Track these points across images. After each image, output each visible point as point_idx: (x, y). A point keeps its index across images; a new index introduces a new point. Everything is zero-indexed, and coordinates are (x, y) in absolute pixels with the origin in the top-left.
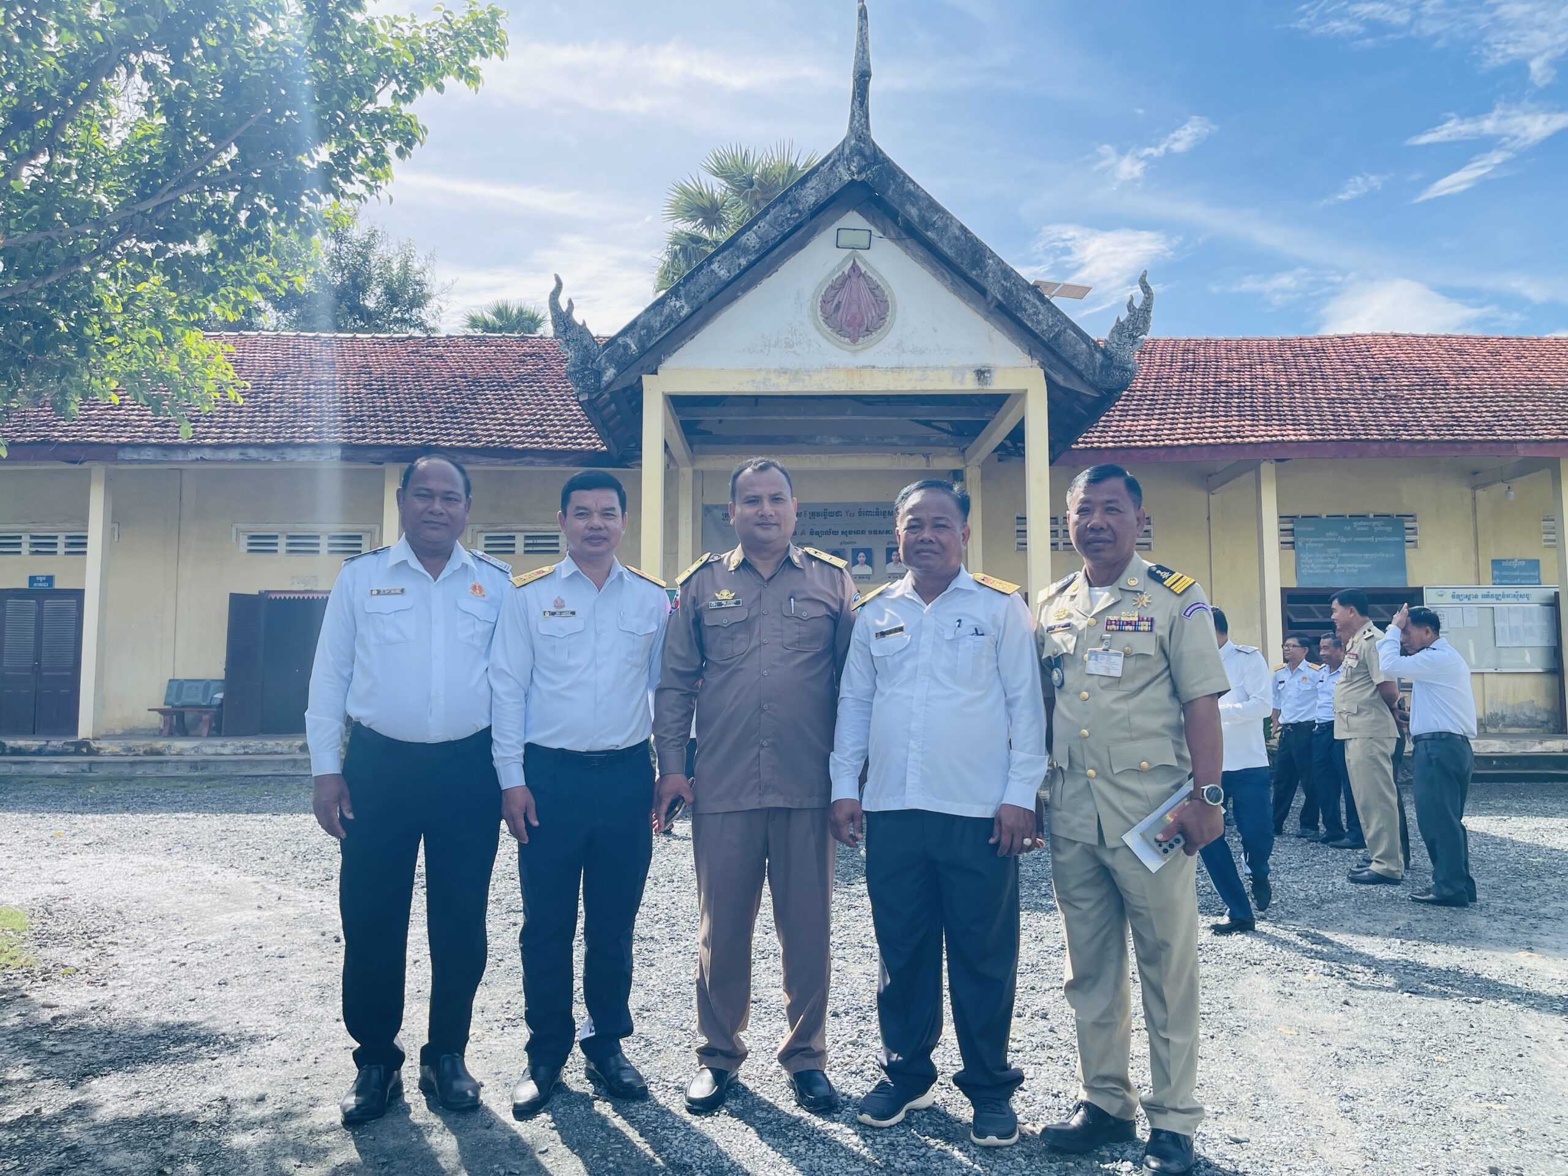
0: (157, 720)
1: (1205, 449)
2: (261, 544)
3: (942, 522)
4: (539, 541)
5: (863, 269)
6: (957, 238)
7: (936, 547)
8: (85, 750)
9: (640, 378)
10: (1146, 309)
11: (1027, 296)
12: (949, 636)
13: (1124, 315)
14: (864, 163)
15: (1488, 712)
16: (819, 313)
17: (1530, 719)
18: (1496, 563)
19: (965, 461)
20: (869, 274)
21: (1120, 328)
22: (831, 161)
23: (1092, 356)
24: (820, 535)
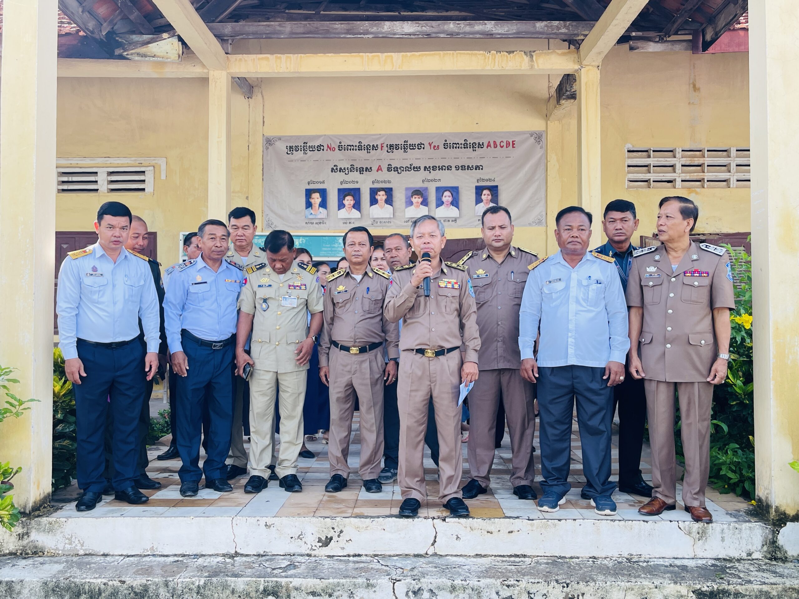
4: (75, 178)
24: (399, 171)
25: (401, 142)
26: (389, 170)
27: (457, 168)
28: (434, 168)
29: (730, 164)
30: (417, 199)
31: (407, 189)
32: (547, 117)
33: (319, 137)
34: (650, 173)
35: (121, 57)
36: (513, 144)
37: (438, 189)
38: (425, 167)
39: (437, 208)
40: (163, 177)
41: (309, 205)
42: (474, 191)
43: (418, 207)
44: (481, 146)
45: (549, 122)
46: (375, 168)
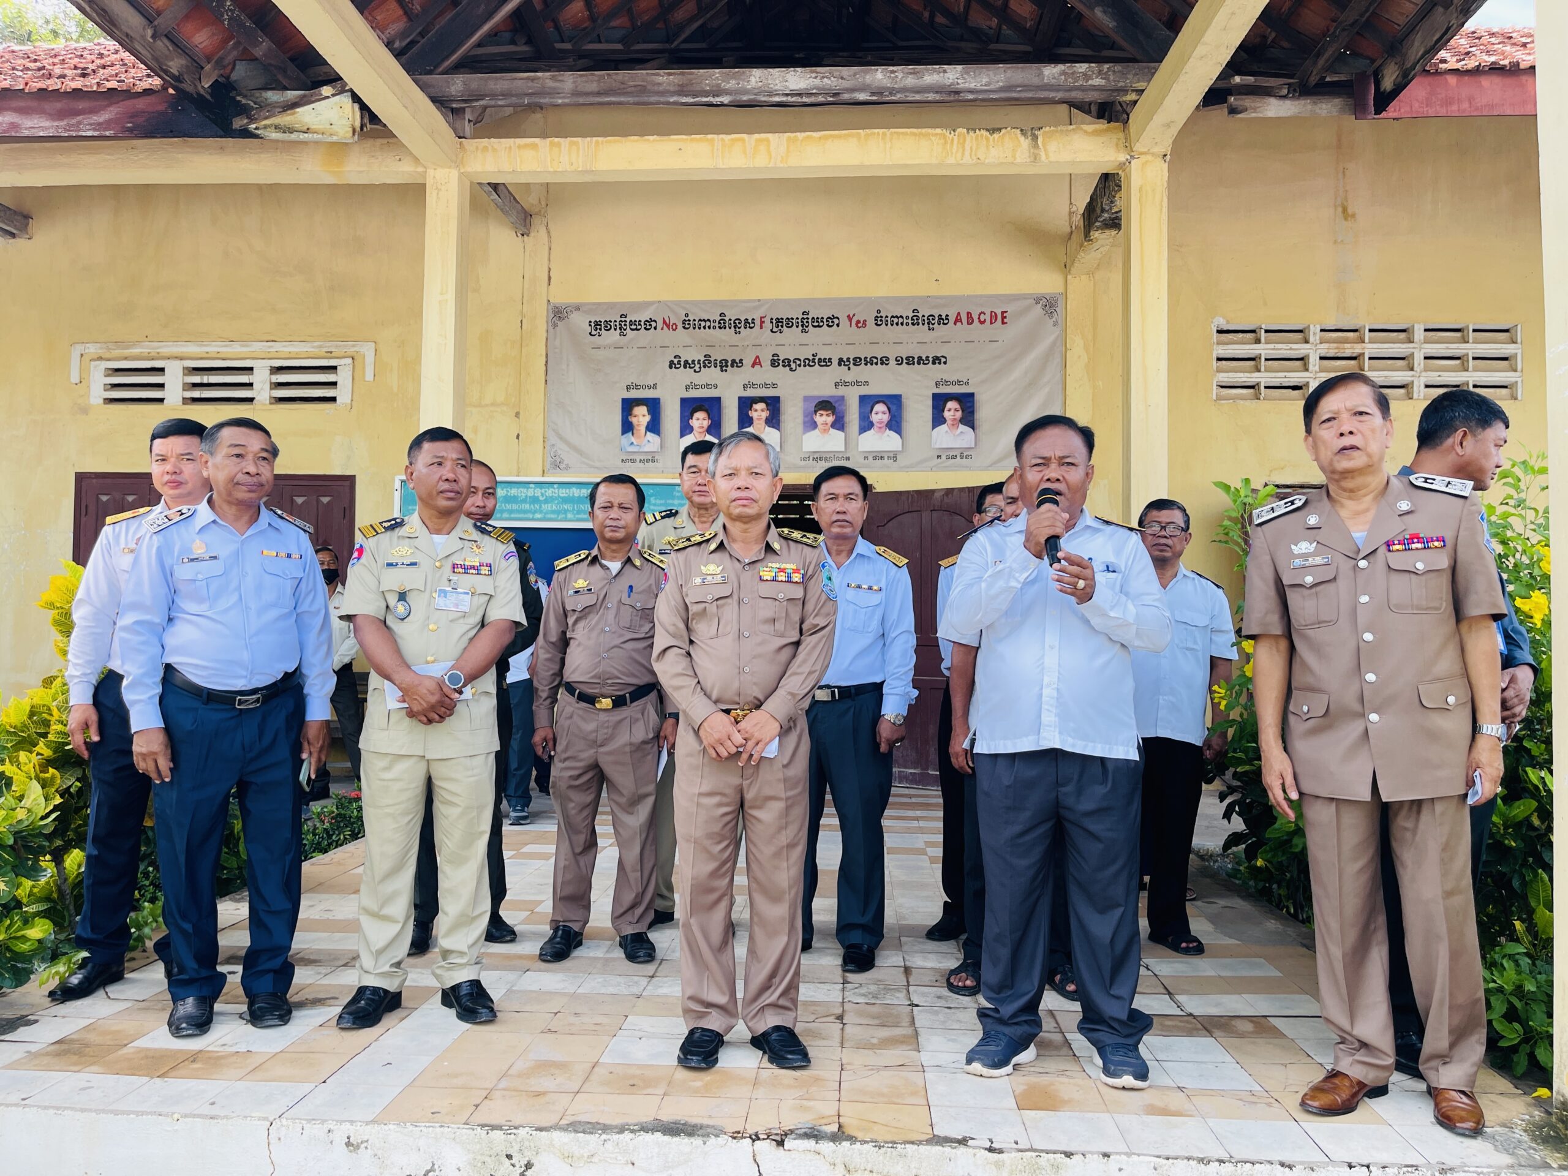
4: (214, 379)
24: (793, 366)
25: (797, 314)
26: (774, 363)
27: (899, 361)
28: (857, 361)
29: (1413, 354)
30: (824, 418)
31: (806, 399)
32: (1066, 268)
33: (647, 305)
34: (1259, 371)
35: (246, 134)
36: (1004, 318)
37: (863, 399)
38: (841, 361)
39: (860, 433)
40: (369, 376)
41: (627, 427)
42: (930, 402)
43: (825, 431)
44: (943, 320)
45: (1069, 277)
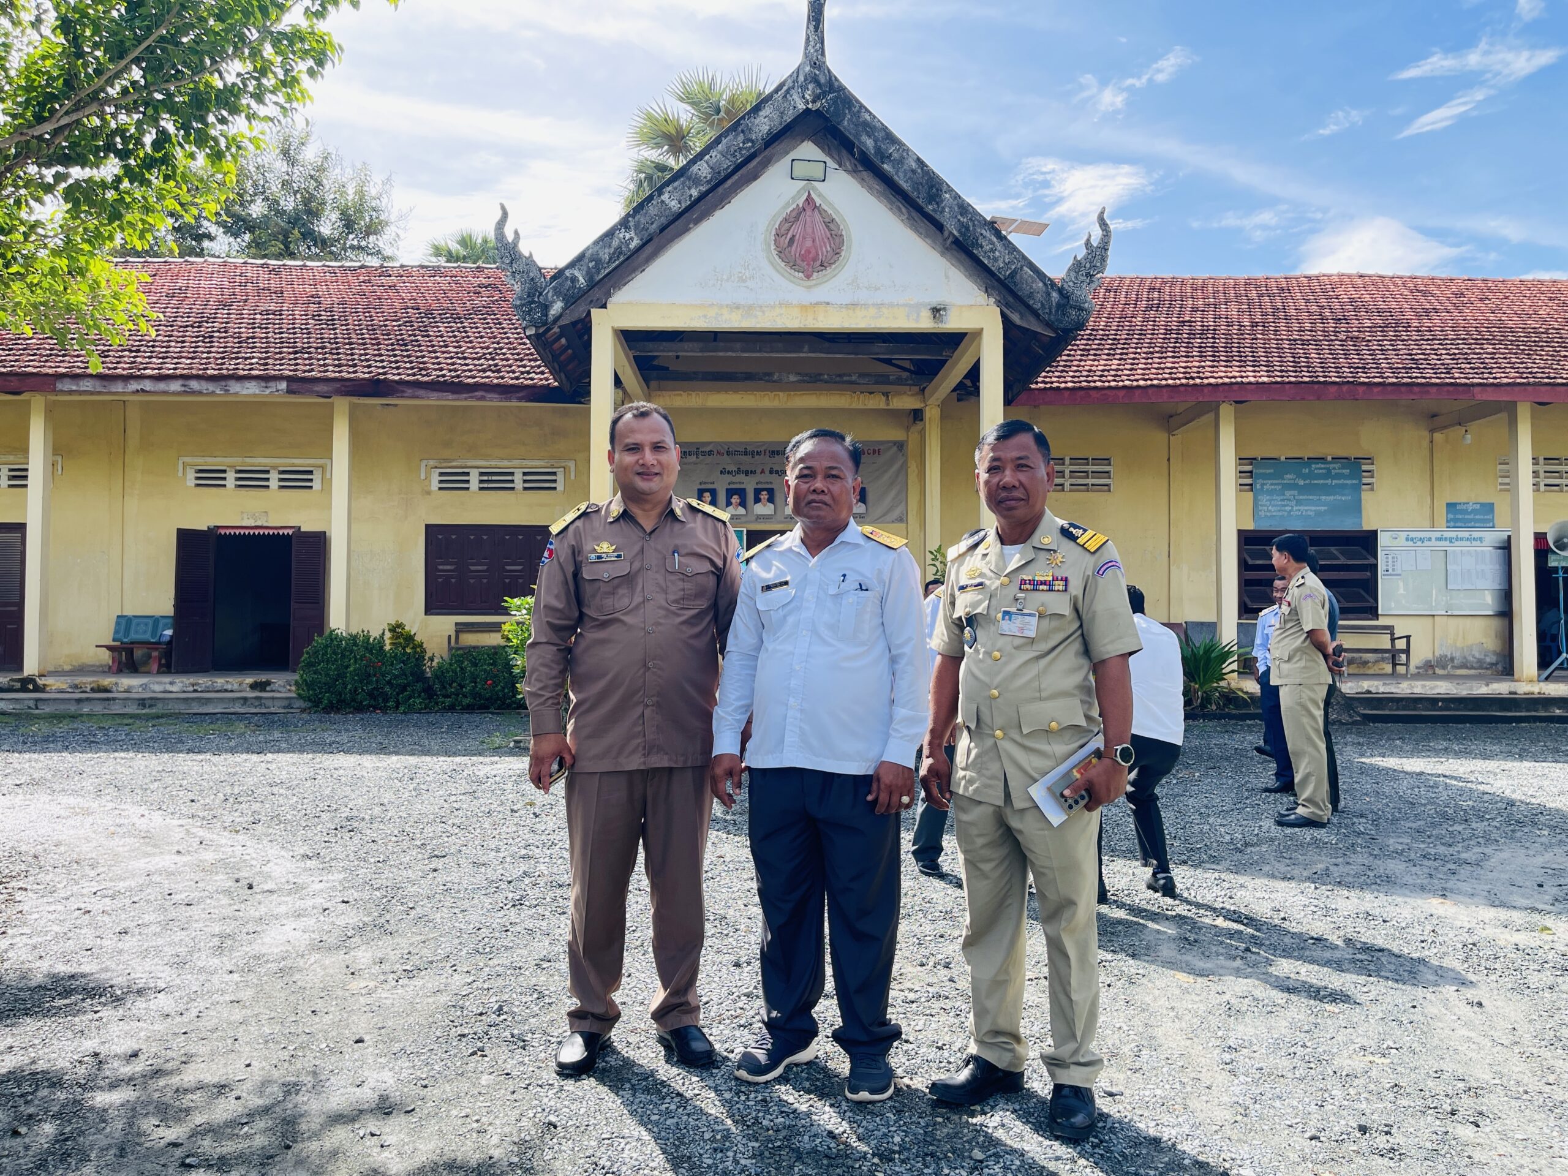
0: (105, 656)
1: (1164, 390)
2: (209, 478)
3: (834, 472)
4: (494, 478)
5: (818, 201)
6: (913, 171)
7: (827, 498)
8: (31, 687)
9: (589, 313)
10: (1104, 246)
11: (984, 232)
12: (833, 591)
13: (1082, 254)
14: (819, 91)
15: (1437, 654)
16: (773, 247)
17: (1480, 661)
18: (1451, 506)
19: (924, 400)
20: (824, 207)
21: (1077, 266)
22: (785, 88)
23: (1049, 294)
26: (771, 472)
32: (908, 429)
33: (709, 443)
36: (879, 451)
40: (573, 477)
45: (908, 434)
46: (758, 471)
